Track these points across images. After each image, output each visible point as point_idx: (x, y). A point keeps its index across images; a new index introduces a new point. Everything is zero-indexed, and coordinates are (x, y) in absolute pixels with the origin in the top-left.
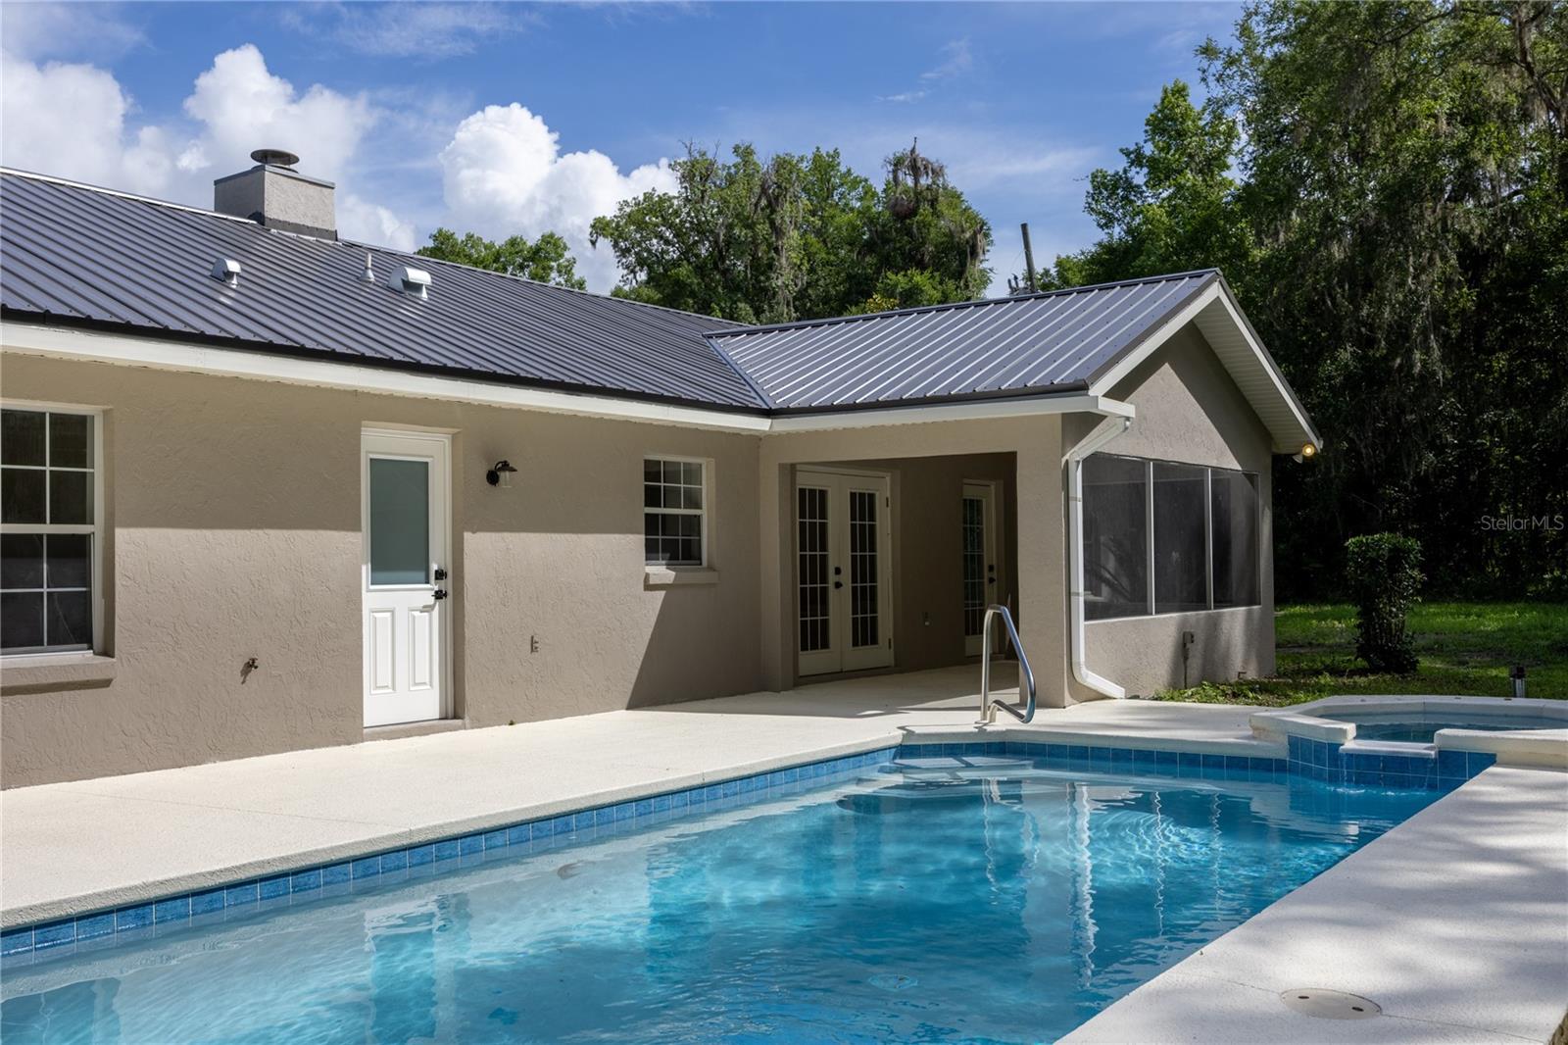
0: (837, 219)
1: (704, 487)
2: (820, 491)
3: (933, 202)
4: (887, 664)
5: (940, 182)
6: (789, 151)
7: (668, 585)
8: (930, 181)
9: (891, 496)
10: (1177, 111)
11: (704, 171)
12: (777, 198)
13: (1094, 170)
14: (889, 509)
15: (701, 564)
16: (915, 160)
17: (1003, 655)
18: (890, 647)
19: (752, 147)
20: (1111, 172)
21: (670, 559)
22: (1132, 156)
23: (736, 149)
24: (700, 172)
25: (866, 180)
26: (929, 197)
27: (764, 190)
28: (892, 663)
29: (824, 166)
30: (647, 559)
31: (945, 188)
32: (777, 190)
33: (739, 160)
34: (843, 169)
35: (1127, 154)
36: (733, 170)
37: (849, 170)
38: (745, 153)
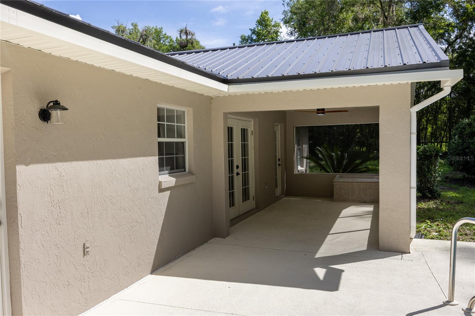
0: (162, 47)
1: (186, 125)
2: (231, 127)
3: (192, 43)
4: (253, 208)
5: (194, 37)
6: (149, 25)
7: (172, 187)
8: (191, 37)
9: (254, 130)
10: (266, 18)
11: (123, 30)
12: (146, 39)
13: (242, 35)
14: (253, 136)
15: (185, 171)
16: (186, 31)
17: (284, 195)
18: (254, 200)
19: (137, 24)
20: (247, 35)
21: (171, 170)
22: (253, 31)
23: (132, 24)
24: (122, 30)
25: (170, 37)
26: (191, 42)
27: (141, 36)
28: (255, 208)
29: (158, 32)
30: (160, 171)
31: (195, 40)
32: (145, 37)
33: (133, 27)
34: (164, 33)
35: (251, 30)
36: (131, 30)
37: (166, 33)
38: (135, 26)
